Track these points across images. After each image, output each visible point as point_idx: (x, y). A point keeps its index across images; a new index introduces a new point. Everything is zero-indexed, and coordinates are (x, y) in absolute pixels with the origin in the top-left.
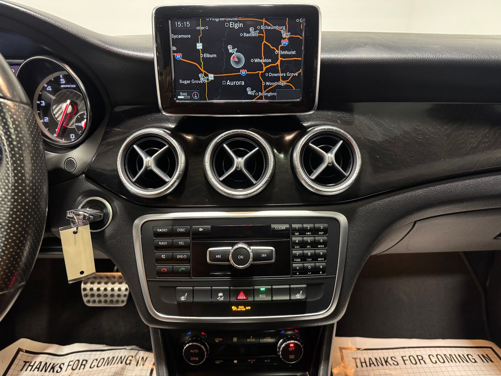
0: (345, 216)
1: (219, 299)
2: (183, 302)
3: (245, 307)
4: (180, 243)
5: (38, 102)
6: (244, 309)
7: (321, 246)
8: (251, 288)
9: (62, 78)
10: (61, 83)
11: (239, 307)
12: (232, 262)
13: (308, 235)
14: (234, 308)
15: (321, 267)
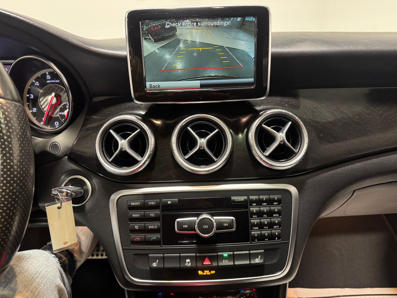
0: (296, 187)
1: (187, 264)
2: (155, 269)
3: (210, 272)
4: (151, 215)
5: (28, 95)
6: (209, 273)
7: (276, 215)
8: (215, 254)
9: (48, 75)
10: (47, 79)
11: (205, 271)
12: (198, 231)
13: (264, 205)
14: (200, 272)
15: (277, 234)
